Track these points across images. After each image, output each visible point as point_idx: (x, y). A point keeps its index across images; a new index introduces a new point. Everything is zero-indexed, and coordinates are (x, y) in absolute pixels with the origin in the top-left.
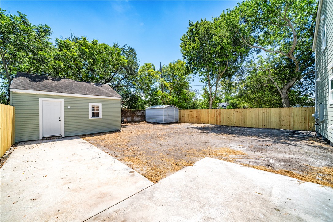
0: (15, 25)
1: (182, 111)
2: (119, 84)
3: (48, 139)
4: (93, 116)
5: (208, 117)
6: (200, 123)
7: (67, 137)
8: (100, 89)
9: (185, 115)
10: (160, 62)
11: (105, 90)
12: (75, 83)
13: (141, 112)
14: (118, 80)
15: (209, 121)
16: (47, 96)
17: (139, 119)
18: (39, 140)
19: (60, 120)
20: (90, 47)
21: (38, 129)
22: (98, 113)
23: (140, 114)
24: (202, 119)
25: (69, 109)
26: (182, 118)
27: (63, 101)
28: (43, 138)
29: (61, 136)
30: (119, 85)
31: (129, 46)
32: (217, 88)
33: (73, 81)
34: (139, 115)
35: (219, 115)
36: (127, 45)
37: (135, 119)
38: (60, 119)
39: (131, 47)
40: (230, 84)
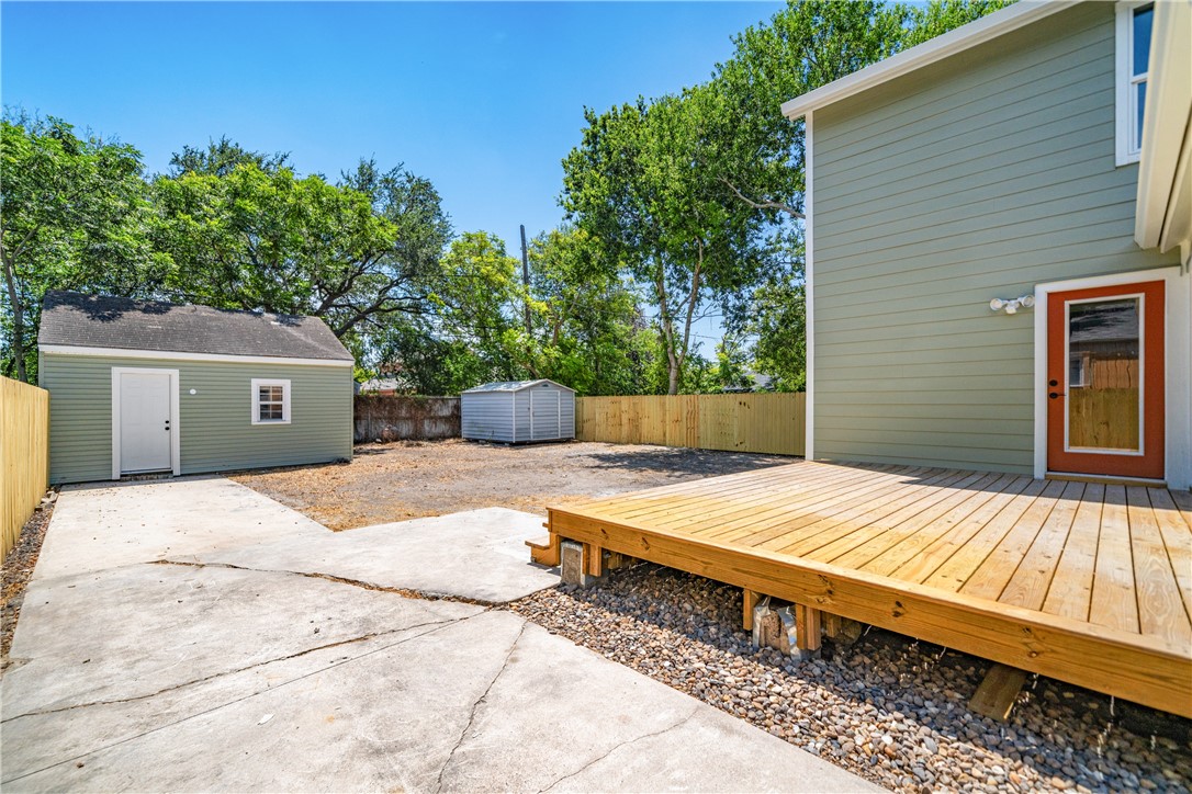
0: (42, 160)
1: (588, 402)
2: (380, 302)
3: (136, 480)
4: (264, 416)
5: (663, 421)
6: (640, 444)
7: (185, 476)
8: (289, 335)
9: (597, 415)
10: (522, 227)
11: (306, 335)
12: (211, 319)
13: (451, 403)
14: (380, 287)
15: (665, 435)
16: (133, 362)
17: (442, 428)
18: (111, 481)
19: (167, 429)
20: (263, 201)
21: (108, 452)
22: (280, 407)
23: (446, 412)
24: (645, 430)
25: (192, 398)
26: (587, 427)
27: (175, 373)
28: (122, 476)
29: (172, 472)
30: (382, 307)
31: (410, 174)
32: (689, 322)
33: (205, 312)
34: (441, 414)
35: (693, 415)
36: (406, 168)
37: (427, 428)
38: (168, 425)
39: (417, 177)
40: (742, 308)
